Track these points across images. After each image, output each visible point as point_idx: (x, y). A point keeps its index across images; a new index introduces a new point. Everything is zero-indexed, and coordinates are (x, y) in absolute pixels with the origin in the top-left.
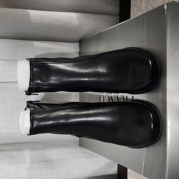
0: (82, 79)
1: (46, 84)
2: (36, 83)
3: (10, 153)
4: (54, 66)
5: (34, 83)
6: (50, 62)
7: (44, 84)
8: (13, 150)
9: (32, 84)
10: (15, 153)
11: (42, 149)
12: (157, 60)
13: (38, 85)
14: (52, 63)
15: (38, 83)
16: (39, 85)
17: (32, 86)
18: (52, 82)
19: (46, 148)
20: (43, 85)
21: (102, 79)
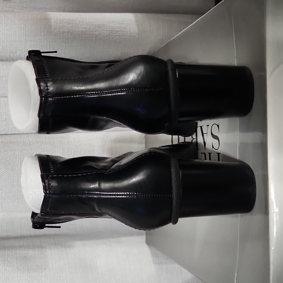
3: (22, 252)
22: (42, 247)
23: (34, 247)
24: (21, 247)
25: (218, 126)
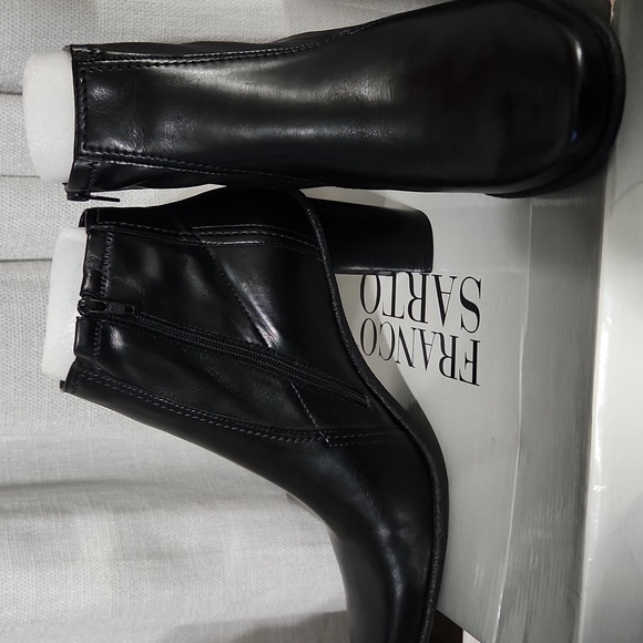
0: (291, 132)
1: (143, 154)
2: (100, 150)
3: (22, 524)
4: (173, 77)
5: (92, 148)
6: (157, 58)
7: (134, 153)
8: (33, 512)
9: (87, 155)
10: (40, 524)
11: (144, 509)
12: (609, 43)
13: (110, 158)
14: (166, 64)
15: (108, 150)
16: (115, 159)
17: (84, 164)
18: (166, 145)
19: (160, 507)
20: (131, 160)
21: (375, 132)
22: (64, 512)
23: (48, 511)
24: (17, 511)
25: (479, 284)
